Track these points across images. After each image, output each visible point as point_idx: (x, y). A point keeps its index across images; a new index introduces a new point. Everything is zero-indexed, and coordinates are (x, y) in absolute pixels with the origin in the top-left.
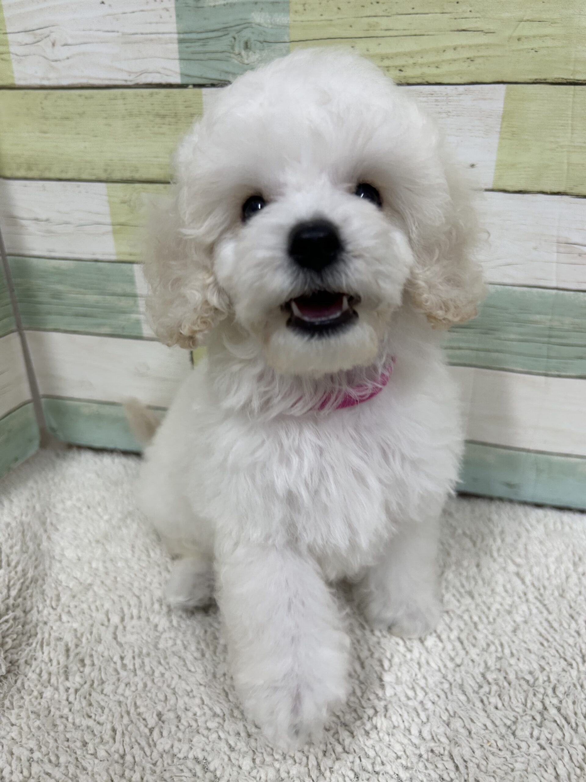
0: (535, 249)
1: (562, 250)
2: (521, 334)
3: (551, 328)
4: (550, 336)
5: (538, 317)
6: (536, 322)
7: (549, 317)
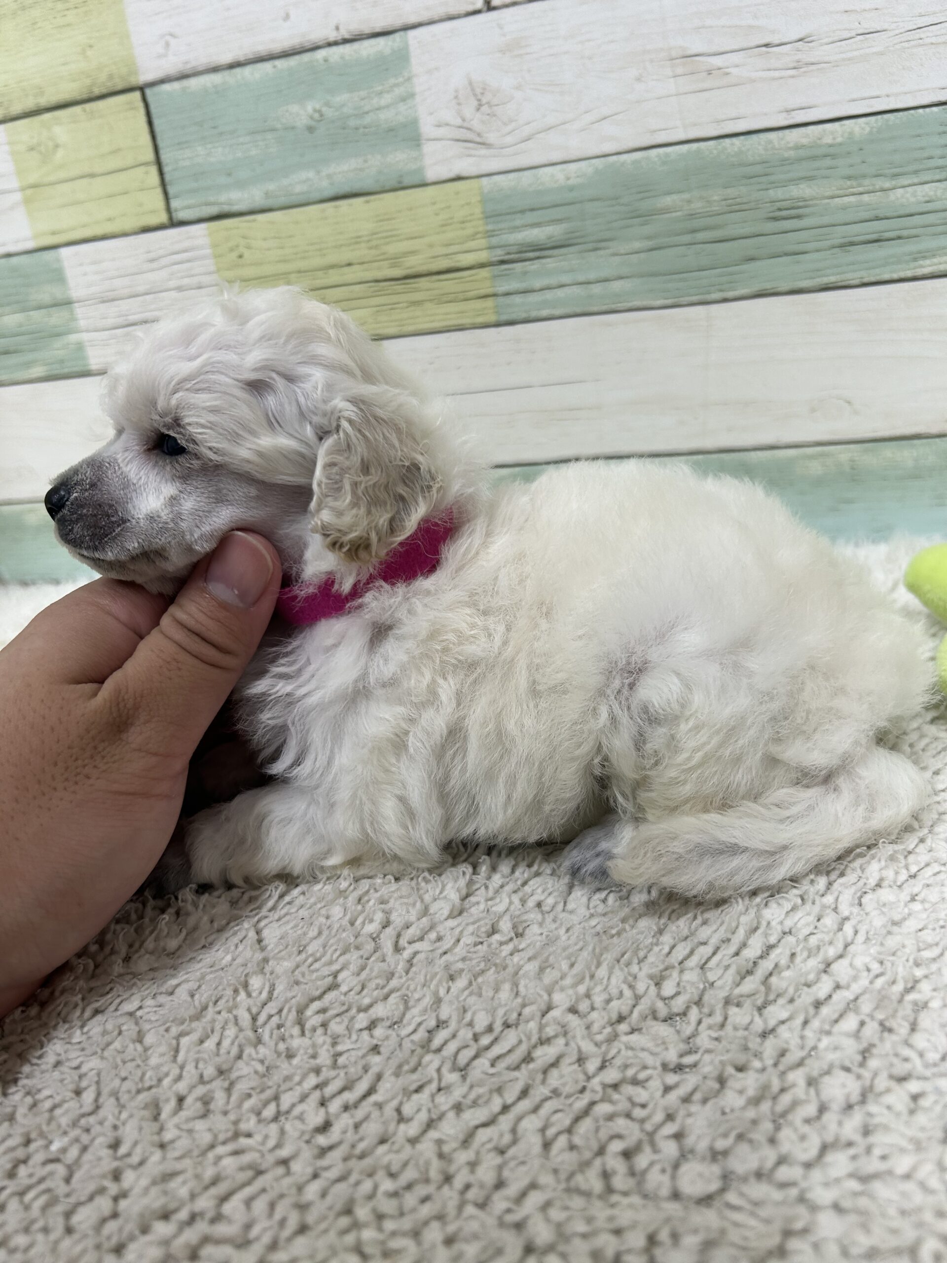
0: (639, 79)
1: (680, 70)
2: (649, 238)
3: (692, 216)
4: (694, 231)
5: (668, 200)
6: (666, 210)
7: (686, 196)
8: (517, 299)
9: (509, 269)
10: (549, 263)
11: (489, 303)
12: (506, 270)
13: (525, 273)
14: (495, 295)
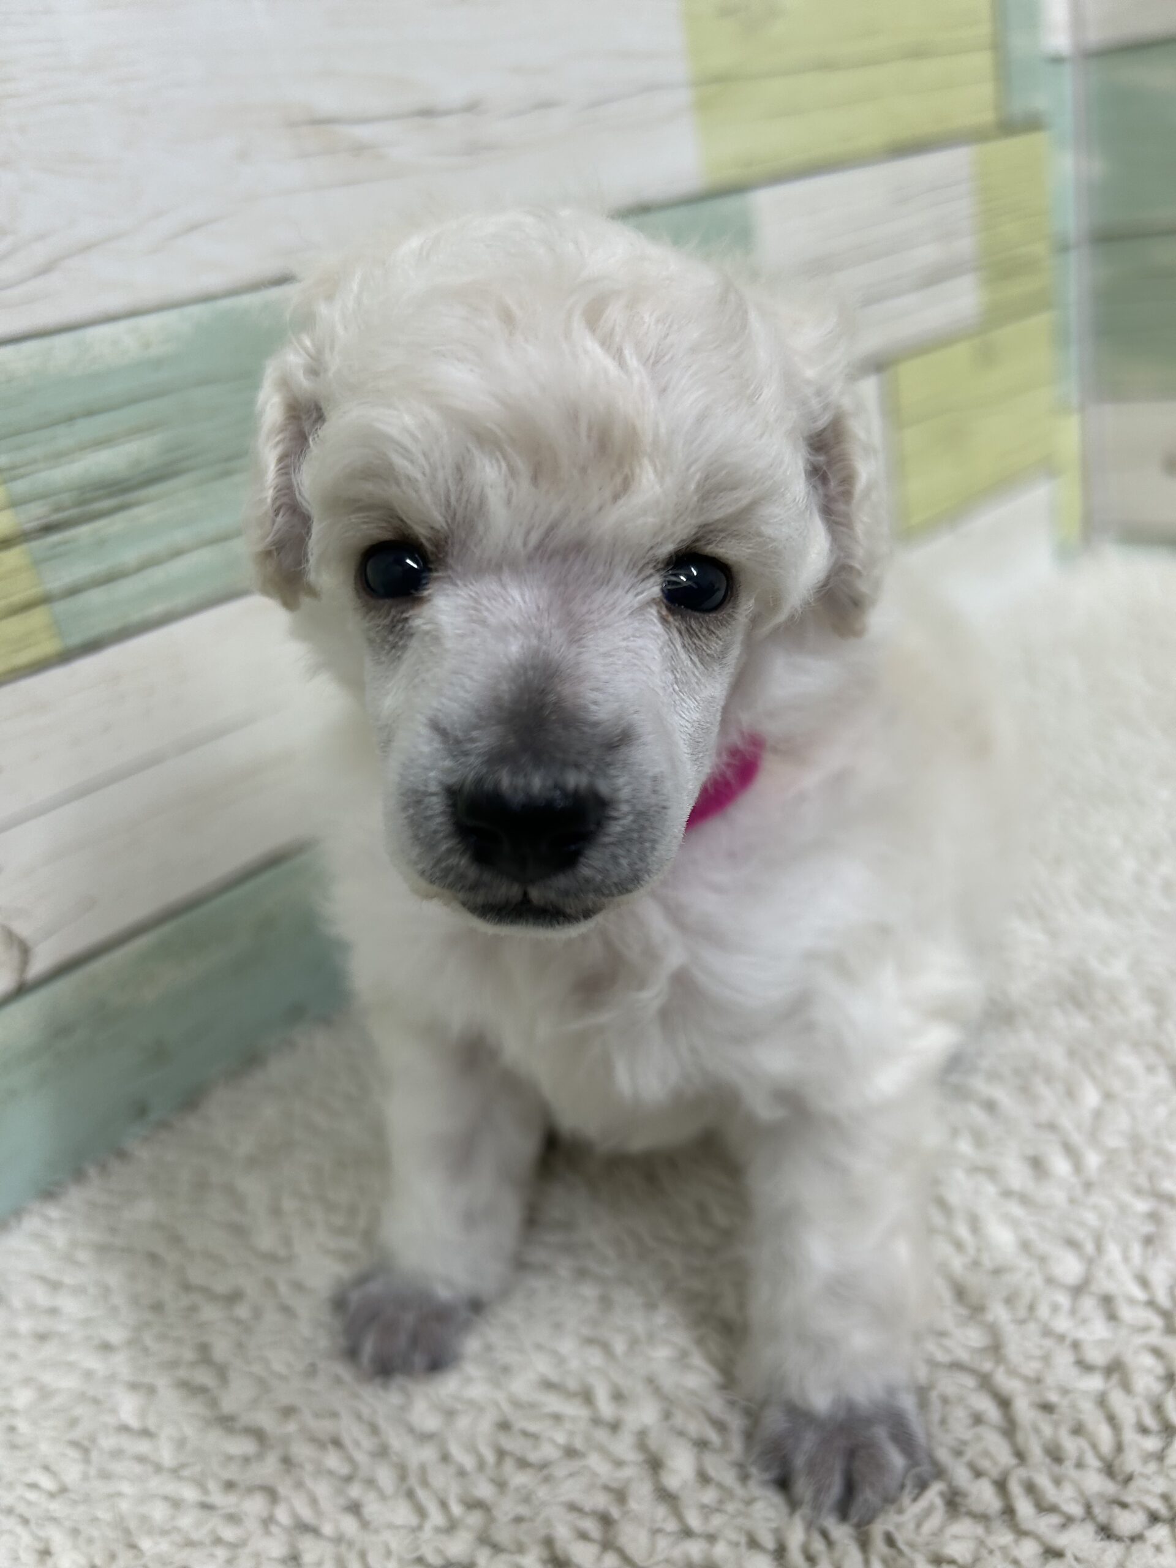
8: (95, 597)
9: (65, 542)
10: (145, 514)
11: (38, 618)
12: (59, 544)
13: (101, 543)
14: (46, 599)
